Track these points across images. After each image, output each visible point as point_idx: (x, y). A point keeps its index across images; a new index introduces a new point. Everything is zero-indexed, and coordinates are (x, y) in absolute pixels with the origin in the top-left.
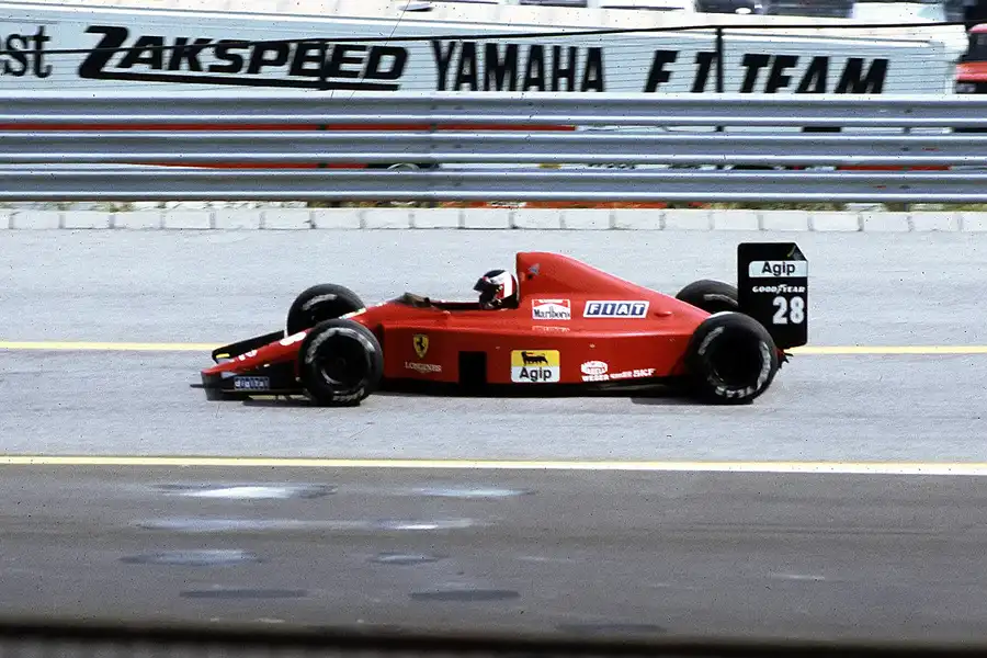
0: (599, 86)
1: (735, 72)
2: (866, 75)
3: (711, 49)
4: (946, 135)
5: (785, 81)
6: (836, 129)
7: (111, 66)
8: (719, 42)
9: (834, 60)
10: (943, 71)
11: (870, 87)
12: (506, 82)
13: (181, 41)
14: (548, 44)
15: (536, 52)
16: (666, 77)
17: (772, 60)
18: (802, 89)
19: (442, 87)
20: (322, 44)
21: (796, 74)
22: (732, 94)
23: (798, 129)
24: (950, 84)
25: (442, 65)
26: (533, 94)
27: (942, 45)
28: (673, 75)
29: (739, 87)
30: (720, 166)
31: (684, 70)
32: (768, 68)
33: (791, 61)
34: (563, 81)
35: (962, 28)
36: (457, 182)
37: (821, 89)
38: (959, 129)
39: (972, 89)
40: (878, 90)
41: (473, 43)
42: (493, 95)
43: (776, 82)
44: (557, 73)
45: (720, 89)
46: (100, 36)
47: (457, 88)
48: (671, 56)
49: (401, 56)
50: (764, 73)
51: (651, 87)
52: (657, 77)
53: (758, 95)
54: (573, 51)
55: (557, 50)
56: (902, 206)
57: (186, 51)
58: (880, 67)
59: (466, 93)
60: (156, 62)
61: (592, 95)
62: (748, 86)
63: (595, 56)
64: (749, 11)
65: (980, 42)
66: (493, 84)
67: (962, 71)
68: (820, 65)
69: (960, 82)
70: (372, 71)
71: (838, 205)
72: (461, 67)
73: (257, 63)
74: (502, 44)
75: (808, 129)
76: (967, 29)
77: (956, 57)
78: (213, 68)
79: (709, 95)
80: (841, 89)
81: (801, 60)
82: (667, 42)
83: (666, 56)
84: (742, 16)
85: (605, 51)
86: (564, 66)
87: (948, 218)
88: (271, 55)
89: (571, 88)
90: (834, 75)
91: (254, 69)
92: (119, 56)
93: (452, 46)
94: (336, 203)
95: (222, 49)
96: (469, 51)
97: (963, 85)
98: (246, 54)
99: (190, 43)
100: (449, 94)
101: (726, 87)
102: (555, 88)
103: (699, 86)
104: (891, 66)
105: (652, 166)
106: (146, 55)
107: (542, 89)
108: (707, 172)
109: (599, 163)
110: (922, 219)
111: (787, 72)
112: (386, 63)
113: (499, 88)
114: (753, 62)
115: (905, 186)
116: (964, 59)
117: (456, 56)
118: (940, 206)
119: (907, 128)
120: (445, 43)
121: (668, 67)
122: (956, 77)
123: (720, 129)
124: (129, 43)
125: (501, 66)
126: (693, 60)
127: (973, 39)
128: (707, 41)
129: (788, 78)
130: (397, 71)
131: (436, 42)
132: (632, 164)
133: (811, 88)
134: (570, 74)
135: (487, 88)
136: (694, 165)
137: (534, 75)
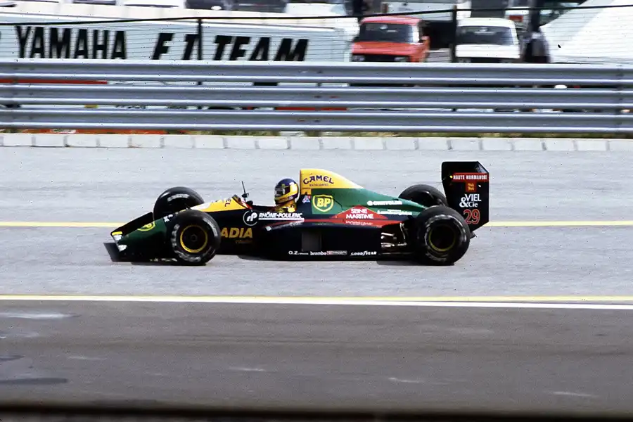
0: (123, 55)
1: (209, 46)
2: (294, 49)
3: (194, 32)
4: (345, 88)
5: (242, 53)
6: (274, 84)
8: (200, 28)
9: (273, 40)
10: (343, 47)
11: (296, 57)
12: (63, 53)
14: (90, 29)
15: (83, 34)
16: (165, 50)
17: (233, 40)
18: (253, 58)
19: (22, 55)
21: (249, 48)
22: (208, 61)
23: (250, 84)
24: (348, 55)
25: (22, 42)
26: (81, 60)
27: (342, 30)
28: (171, 49)
29: (212, 57)
30: (200, 107)
31: (177, 46)
32: (232, 44)
33: (246, 40)
34: (100, 52)
35: (355, 20)
36: (32, 117)
37: (265, 58)
38: (353, 84)
39: (363, 59)
40: (301, 59)
41: (42, 28)
42: (55, 60)
43: (236, 54)
44: (96, 47)
45: (200, 58)
47: (32, 56)
48: (169, 37)
50: (229, 48)
51: (156, 56)
52: (160, 50)
53: (226, 62)
54: (106, 33)
55: (96, 32)
56: (316, 133)
58: (303, 44)
59: (37, 60)
61: (118, 61)
62: (218, 56)
63: (120, 36)
64: (219, 8)
65: (368, 28)
66: (55, 53)
67: (355, 48)
68: (264, 43)
69: (354, 54)
71: (275, 133)
72: (34, 44)
74: (61, 28)
75: (257, 83)
76: (359, 21)
77: (351, 38)
79: (193, 62)
80: (278, 58)
81: (252, 40)
82: (167, 27)
83: (166, 37)
84: (216, 11)
85: (127, 33)
86: (100, 43)
87: (345, 141)
89: (104, 57)
90: (274, 49)
93: (29, 29)
96: (39, 32)
97: (356, 56)
100: (27, 60)
101: (204, 57)
102: (95, 57)
103: (187, 56)
104: (310, 43)
105: (156, 107)
107: (86, 57)
108: (192, 111)
109: (123, 105)
110: (327, 141)
111: (243, 47)
113: (59, 57)
114: (222, 41)
115: (317, 120)
116: (357, 40)
117: (31, 36)
118: (339, 133)
119: (319, 83)
120: (24, 28)
121: (167, 44)
122: (351, 51)
123: (200, 83)
125: (60, 43)
126: (183, 39)
127: (363, 27)
128: (192, 27)
129: (244, 51)
131: (18, 27)
132: (144, 106)
133: (259, 57)
134: (104, 47)
135: (51, 57)
136: (184, 106)
137: (81, 49)
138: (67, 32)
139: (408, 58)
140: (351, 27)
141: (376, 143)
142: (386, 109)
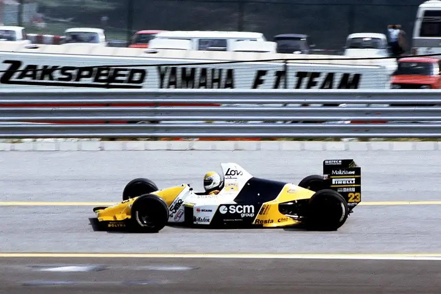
1: (292, 79)
2: (351, 81)
3: (281, 69)
4: (386, 108)
5: (315, 84)
6: (336, 105)
7: (14, 78)
8: (286, 67)
9: (337, 74)
10: (386, 79)
11: (352, 86)
12: (190, 85)
13: (45, 67)
14: (209, 68)
15: (204, 71)
16: (261, 82)
17: (309, 75)
18: (322, 87)
19: (161, 87)
20: (108, 68)
21: (320, 80)
22: (291, 90)
23: (321, 105)
24: (388, 84)
25: (162, 77)
26: (202, 90)
27: (384, 68)
28: (266, 81)
29: (294, 86)
30: (285, 121)
31: (270, 79)
32: (308, 77)
33: (317, 75)
35: (394, 59)
36: (167, 129)
37: (330, 87)
38: (393, 105)
39: (400, 87)
40: (356, 88)
41: (175, 67)
42: (184, 90)
43: (311, 84)
44: (214, 81)
45: (285, 87)
46: (8, 65)
47: (168, 87)
49: (143, 73)
50: (306, 80)
51: (255, 87)
52: (258, 82)
53: (303, 90)
54: (220, 71)
55: (213, 70)
56: (366, 139)
57: (48, 71)
58: (357, 77)
59: (172, 90)
60: (34, 76)
61: (228, 90)
62: (298, 86)
63: (230, 73)
64: (300, 52)
65: (404, 66)
66: (184, 85)
67: (394, 79)
68: (330, 77)
69: (394, 84)
70: (130, 80)
71: (338, 139)
72: (170, 79)
73: (79, 77)
74: (189, 68)
75: (325, 105)
76: (397, 60)
77: (391, 73)
78: (60, 79)
79: (280, 90)
80: (339, 87)
81: (322, 74)
82: (262, 66)
83: (262, 73)
84: (297, 55)
85: (236, 70)
86: (216, 77)
87: (386, 145)
88: (85, 73)
89: (219, 87)
90: (337, 80)
91: (78, 80)
92: (18, 74)
93: (166, 68)
94: (113, 139)
95: (63, 70)
96: (174, 71)
98: (74, 72)
99: (48, 68)
100: (165, 90)
101: (288, 86)
102: (212, 87)
103: (276, 86)
104: (363, 77)
105: (255, 122)
106: (30, 73)
107: (206, 88)
108: (279, 124)
109: (232, 120)
110: (375, 145)
111: (316, 80)
112: (137, 76)
113: (187, 88)
114: (301, 75)
115: (367, 130)
116: (396, 73)
117: (168, 73)
118: (382, 139)
119: (369, 104)
120: (163, 68)
121: (263, 78)
122: (391, 82)
123: (285, 105)
124: (22, 68)
125: (188, 78)
126: (272, 75)
127: (400, 64)
128: (279, 66)
129: (316, 82)
130: (141, 80)
131: (159, 67)
132: (246, 121)
133: (327, 87)
134: (218, 81)
135: (181, 87)
136: (273, 121)
137: (203, 82)
138: (193, 70)
139: (430, 86)
140: (392, 65)
141: (407, 145)
142: (415, 122)
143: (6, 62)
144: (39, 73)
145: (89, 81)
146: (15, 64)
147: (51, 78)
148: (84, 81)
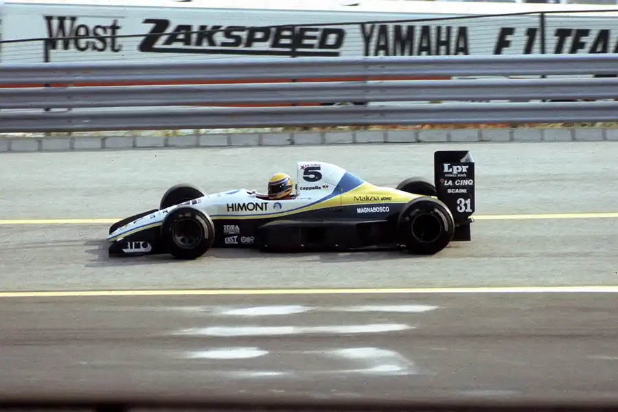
0: (465, 50)
1: (552, 41)
3: (536, 26)
5: (582, 45)
7: (159, 44)
8: (542, 22)
9: (612, 32)
13: (203, 27)
14: (433, 26)
16: (507, 44)
17: (574, 33)
18: (593, 50)
20: (291, 28)
21: (589, 40)
22: (550, 55)
23: (591, 76)
25: (367, 39)
26: (424, 57)
28: (513, 43)
29: (553, 50)
30: (544, 100)
31: (518, 40)
32: (572, 37)
33: (585, 33)
34: (443, 48)
37: (605, 50)
42: (398, 57)
43: (577, 46)
44: (439, 43)
45: (543, 52)
46: (151, 26)
49: (341, 34)
50: (569, 41)
51: (498, 51)
52: (502, 44)
53: (565, 55)
55: (439, 29)
57: (206, 34)
59: (382, 57)
60: (187, 41)
61: (461, 56)
62: (559, 49)
66: (398, 51)
68: (604, 35)
70: (322, 44)
72: (378, 42)
73: (251, 40)
74: (404, 26)
75: (598, 75)
78: (224, 44)
79: (536, 54)
80: (617, 50)
81: (591, 32)
82: (508, 22)
83: (507, 31)
85: (469, 29)
88: (259, 35)
89: (448, 53)
90: (613, 41)
91: (248, 44)
92: (164, 38)
93: (372, 28)
95: (228, 32)
96: (383, 30)
98: (244, 35)
99: (209, 29)
100: (372, 58)
101: (547, 50)
102: (438, 53)
103: (528, 50)
105: (499, 101)
106: (181, 37)
107: (429, 54)
111: (583, 39)
112: (332, 39)
113: (402, 54)
114: (562, 34)
120: (368, 26)
121: (509, 38)
123: (543, 77)
124: (170, 30)
126: (522, 34)
128: (535, 23)
129: (584, 43)
130: (339, 43)
132: (487, 100)
133: (599, 49)
134: (447, 43)
135: (395, 54)
136: (526, 100)
137: (424, 45)
138: (411, 29)
143: (147, 21)
144: (194, 37)
145: (265, 46)
146: (161, 25)
147: (212, 43)
148: (257, 46)
